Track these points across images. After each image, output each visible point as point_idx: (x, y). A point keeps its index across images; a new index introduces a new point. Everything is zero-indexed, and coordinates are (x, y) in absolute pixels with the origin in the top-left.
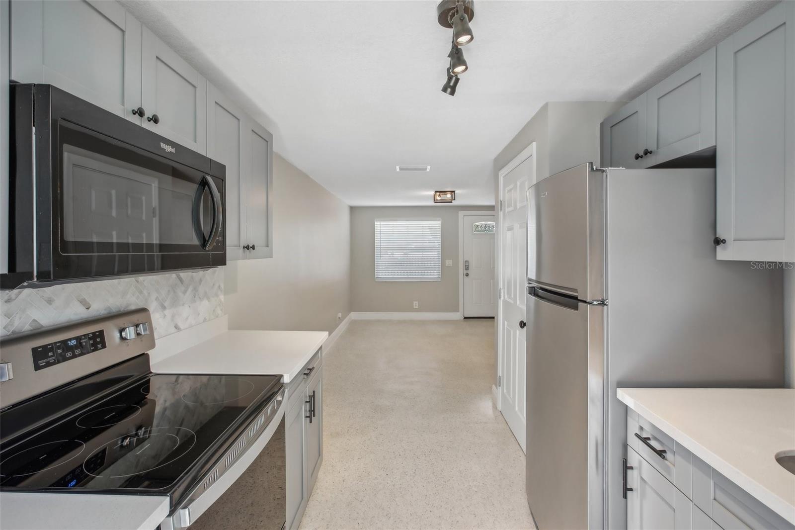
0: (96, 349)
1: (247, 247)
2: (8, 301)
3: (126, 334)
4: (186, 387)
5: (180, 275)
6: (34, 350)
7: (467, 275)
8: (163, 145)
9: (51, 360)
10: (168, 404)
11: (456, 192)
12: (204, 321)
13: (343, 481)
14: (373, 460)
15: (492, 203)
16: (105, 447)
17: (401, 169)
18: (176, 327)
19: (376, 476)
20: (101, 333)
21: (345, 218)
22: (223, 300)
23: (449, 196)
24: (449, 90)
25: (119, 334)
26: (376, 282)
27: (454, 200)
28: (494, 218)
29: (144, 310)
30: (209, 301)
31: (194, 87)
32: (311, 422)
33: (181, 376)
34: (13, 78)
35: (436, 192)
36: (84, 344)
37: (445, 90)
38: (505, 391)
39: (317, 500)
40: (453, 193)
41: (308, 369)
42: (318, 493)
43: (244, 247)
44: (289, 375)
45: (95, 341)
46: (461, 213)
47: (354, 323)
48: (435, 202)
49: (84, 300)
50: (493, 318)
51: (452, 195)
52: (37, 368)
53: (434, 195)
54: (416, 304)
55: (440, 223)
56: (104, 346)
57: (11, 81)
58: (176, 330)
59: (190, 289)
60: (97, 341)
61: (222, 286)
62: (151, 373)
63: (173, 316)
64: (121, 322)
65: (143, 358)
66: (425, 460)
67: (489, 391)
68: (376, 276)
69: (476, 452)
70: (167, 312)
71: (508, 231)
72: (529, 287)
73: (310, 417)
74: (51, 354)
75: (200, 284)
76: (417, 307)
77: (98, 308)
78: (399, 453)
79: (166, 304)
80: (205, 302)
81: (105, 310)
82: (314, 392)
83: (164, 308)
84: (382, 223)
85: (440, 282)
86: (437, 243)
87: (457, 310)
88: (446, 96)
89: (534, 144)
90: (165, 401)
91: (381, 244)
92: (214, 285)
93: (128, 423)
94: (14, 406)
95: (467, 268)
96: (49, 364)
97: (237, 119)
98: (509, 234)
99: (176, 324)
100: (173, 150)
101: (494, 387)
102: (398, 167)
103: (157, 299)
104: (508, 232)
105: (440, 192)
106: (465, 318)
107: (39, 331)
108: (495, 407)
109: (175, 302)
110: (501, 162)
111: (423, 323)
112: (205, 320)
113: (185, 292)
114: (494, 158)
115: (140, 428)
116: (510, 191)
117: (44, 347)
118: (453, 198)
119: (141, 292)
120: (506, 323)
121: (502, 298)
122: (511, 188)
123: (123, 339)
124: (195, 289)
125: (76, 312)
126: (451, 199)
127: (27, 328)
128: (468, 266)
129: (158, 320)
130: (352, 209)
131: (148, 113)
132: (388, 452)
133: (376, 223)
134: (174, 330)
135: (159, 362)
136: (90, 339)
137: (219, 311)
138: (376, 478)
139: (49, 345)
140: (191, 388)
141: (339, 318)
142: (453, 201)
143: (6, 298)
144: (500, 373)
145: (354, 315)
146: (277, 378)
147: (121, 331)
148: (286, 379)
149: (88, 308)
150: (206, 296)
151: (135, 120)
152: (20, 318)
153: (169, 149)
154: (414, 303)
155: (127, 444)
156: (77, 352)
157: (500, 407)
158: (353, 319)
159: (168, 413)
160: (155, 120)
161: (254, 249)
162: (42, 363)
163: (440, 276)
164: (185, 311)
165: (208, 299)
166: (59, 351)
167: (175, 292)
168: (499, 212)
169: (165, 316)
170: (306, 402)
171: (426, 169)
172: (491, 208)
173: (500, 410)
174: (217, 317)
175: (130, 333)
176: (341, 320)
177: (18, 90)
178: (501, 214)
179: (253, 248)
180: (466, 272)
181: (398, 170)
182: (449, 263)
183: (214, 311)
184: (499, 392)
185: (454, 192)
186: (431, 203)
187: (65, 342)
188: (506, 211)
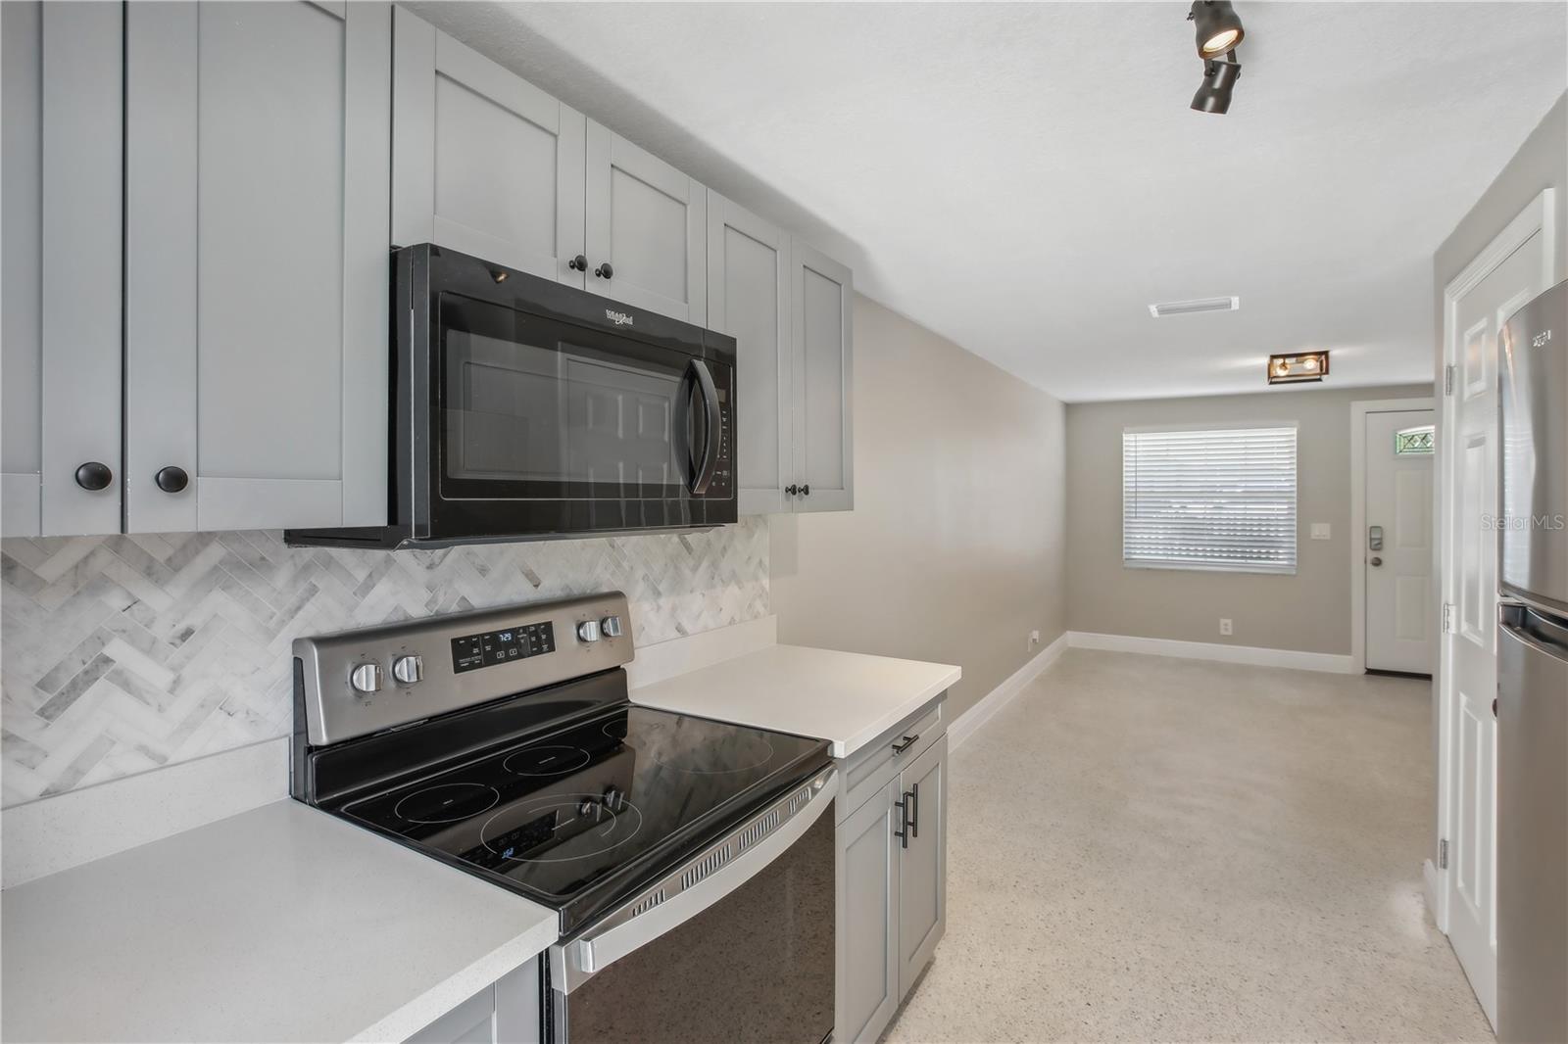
0: (540, 652)
1: (793, 490)
2: (430, 567)
3: (585, 633)
4: (697, 736)
5: (685, 538)
6: (455, 642)
7: (1377, 562)
8: (610, 314)
9: (477, 660)
10: (664, 759)
11: (1330, 354)
12: (730, 623)
13: (987, 986)
14: (1061, 962)
15: (1427, 376)
16: (553, 810)
17: (1162, 311)
18: (679, 629)
19: (1061, 1000)
20: (548, 626)
21: (1052, 431)
22: (767, 587)
23: (1311, 364)
24: (1211, 102)
25: (576, 632)
26: (1125, 569)
27: (1327, 372)
28: (1434, 415)
29: (617, 595)
30: (740, 588)
31: (684, 204)
32: (905, 845)
33: (687, 719)
34: (394, 243)
35: (1273, 357)
36: (522, 641)
37: (1199, 104)
38: (1460, 884)
39: (925, 1009)
40: (1323, 357)
41: (905, 738)
42: (930, 996)
43: (787, 490)
44: (843, 743)
45: (539, 638)
46: (1358, 408)
47: (1071, 655)
48: (1271, 383)
49: (532, 572)
50: (1428, 677)
51: (1321, 362)
52: (458, 669)
53: (1269, 365)
54: (1226, 625)
55: (1295, 433)
56: (552, 648)
57: (392, 247)
58: (679, 635)
59: (705, 564)
60: (541, 640)
61: (766, 561)
62: (629, 701)
63: (674, 609)
64: (579, 611)
65: (616, 675)
66: (1193, 1000)
67: (1418, 875)
68: (1125, 556)
69: (1344, 1024)
70: (662, 601)
71: (1469, 447)
72: (1505, 606)
73: (904, 835)
74: (476, 651)
75: (723, 556)
76: (1230, 633)
77: (552, 587)
78: (1126, 962)
79: (661, 588)
80: (733, 589)
81: (562, 590)
82: (916, 786)
83: (658, 594)
84: (1140, 437)
85: (1295, 576)
86: (1288, 483)
87: (1345, 648)
88: (1206, 117)
89: (1549, 196)
90: (660, 754)
91: (1138, 484)
92: (749, 558)
93: (590, 779)
94: (431, 719)
95: (1377, 545)
96: (472, 666)
97: (772, 249)
98: (1472, 455)
99: (679, 624)
100: (630, 321)
101: (1429, 863)
102: (1153, 309)
103: (645, 578)
104: (1469, 450)
105: (1284, 356)
106: (1370, 672)
107: (469, 613)
108: (1430, 920)
109: (678, 585)
110: (1450, 261)
111: (1245, 672)
112: (732, 622)
113: (695, 569)
114: (1433, 252)
115: (608, 790)
116: (1476, 338)
117: (468, 639)
118: (1325, 370)
119: (619, 565)
120: (1463, 698)
121: (1453, 630)
122: (1482, 326)
123: (581, 640)
124: (714, 565)
125: (519, 592)
126: (1318, 371)
127: (454, 608)
128: (1381, 539)
129: (646, 615)
130: (1070, 408)
131: (594, 264)
132: (1101, 953)
133: (1125, 438)
134: (675, 634)
135: (644, 687)
136: (531, 634)
137: (759, 606)
138: (1060, 1003)
139: (475, 636)
140: (705, 739)
141: (1034, 640)
142: (1324, 377)
143: (428, 562)
144: (1445, 831)
145: (1073, 638)
146: (819, 744)
147: (580, 626)
148: (840, 751)
149: (536, 586)
150: (735, 578)
151: (574, 281)
152: (445, 594)
153: (621, 319)
154: (1223, 621)
155: (587, 813)
156: (513, 652)
157: (1445, 925)
158: (1070, 645)
159: (664, 774)
160: (606, 272)
161: (807, 493)
162: (464, 662)
163: (1295, 563)
164: (696, 602)
165: (739, 583)
166: (488, 648)
167: (676, 567)
168: (1445, 396)
169: (659, 608)
170: (897, 804)
171: (1229, 305)
172: (1426, 389)
173: (1446, 931)
174: (756, 617)
175: (592, 631)
176: (1038, 647)
177: (400, 257)
178: (1450, 403)
179: (806, 490)
180: (1372, 555)
181: (1156, 314)
182: (1320, 530)
183: (750, 606)
184: (1443, 881)
185: (1326, 353)
186: (1263, 386)
187: (494, 635)
188: (1466, 395)
